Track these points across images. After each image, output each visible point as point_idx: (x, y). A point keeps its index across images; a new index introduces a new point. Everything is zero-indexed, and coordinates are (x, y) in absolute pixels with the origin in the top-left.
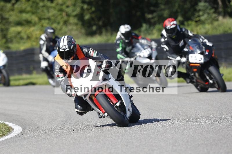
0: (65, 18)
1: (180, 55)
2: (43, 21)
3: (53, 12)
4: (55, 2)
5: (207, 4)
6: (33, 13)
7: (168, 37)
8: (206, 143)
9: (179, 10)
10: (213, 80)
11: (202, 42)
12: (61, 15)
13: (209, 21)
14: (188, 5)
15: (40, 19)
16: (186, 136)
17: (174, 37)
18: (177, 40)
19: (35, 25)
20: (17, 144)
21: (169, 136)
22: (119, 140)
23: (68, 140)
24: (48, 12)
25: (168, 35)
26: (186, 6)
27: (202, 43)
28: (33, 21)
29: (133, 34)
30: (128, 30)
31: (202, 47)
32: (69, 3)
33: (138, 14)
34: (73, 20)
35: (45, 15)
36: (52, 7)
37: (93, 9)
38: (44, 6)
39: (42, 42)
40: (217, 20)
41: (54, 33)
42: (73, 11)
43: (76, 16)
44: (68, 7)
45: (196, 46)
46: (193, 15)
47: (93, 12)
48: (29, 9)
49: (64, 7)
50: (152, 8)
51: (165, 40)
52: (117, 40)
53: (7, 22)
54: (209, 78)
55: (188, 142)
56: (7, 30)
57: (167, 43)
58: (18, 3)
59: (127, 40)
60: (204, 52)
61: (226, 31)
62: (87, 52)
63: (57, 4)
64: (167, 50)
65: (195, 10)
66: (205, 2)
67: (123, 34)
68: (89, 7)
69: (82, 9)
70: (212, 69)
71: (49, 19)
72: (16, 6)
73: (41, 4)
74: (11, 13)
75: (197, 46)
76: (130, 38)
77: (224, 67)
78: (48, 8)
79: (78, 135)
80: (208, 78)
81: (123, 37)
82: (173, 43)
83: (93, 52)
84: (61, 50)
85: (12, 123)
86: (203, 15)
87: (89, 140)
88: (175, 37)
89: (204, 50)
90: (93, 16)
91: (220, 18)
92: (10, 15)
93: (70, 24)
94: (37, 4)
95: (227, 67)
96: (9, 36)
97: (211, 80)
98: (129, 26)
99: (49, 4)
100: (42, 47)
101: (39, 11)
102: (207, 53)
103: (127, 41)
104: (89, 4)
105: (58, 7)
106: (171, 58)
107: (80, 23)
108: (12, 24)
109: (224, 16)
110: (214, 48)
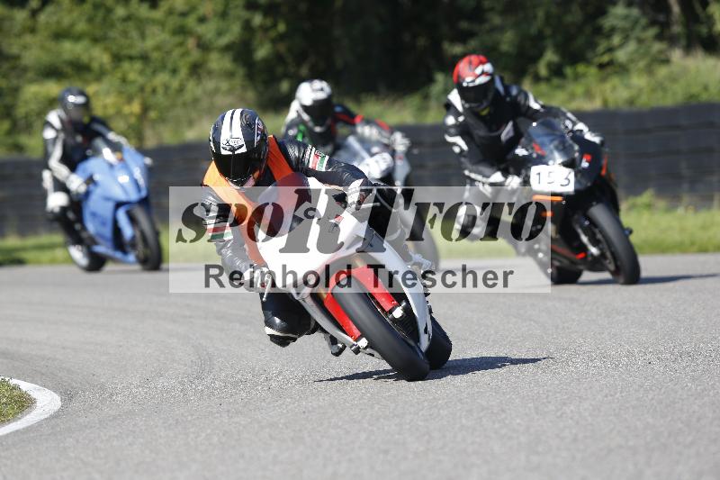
0: (195, 55)
1: (502, 166)
2: (126, 65)
3: (156, 37)
4: (164, 7)
5: (635, 12)
6: (95, 40)
7: (468, 112)
8: (631, 443)
9: (548, 31)
10: (601, 246)
11: (572, 131)
12: (181, 44)
13: (642, 64)
14: (575, 16)
15: (117, 59)
16: (570, 421)
17: (484, 113)
18: (495, 122)
19: (101, 75)
20: (47, 448)
21: (518, 421)
22: (363, 436)
23: (204, 435)
24: (143, 36)
25: (467, 106)
26: (569, 19)
27: (571, 134)
28: (95, 65)
29: (338, 109)
30: (321, 96)
31: (572, 147)
32: (206, 9)
33: (422, 42)
34: (217, 62)
35: (131, 46)
36: (154, 22)
37: (282, 27)
38: (128, 18)
39: (49, 134)
40: (667, 61)
41: (86, 106)
42: (220, 34)
43: (227, 48)
44: (202, 20)
45: (552, 141)
46: (592, 45)
47: (282, 37)
48: (81, 26)
49: (191, 21)
50: (464, 25)
51: (456, 119)
52: (290, 127)
53: (14, 68)
54: (590, 240)
55: (575, 440)
56: (16, 91)
57: (463, 131)
58: (50, 9)
59: (321, 126)
60: (578, 161)
61: (692, 96)
62: (298, 159)
63: (171, 12)
64: (462, 151)
65: (598, 31)
66: (630, 4)
67: (306, 108)
68: (269, 22)
69: (247, 26)
70: (599, 212)
71: (144, 58)
72: (42, 18)
73: (120, 11)
74: (28, 38)
75: (556, 143)
76: (329, 122)
77: (686, 208)
78: (141, 25)
79: (236, 420)
80: (585, 239)
81: (306, 117)
82: (481, 132)
83: (317, 156)
84: (224, 152)
85: (32, 382)
86: (621, 46)
87: (271, 436)
88: (489, 114)
89: (577, 155)
90: (282, 48)
91: (676, 55)
92: (25, 47)
93: (210, 73)
94: (109, 11)
95: (697, 209)
96: (21, 111)
97: (594, 246)
98: (324, 84)
99: (144, 11)
100: (50, 148)
101: (113, 34)
102: (585, 164)
103: (318, 129)
104: (270, 11)
105: (173, 22)
106: (473, 176)
107: (241, 71)
108: (30, 75)
109: (688, 49)
110: (607, 150)
